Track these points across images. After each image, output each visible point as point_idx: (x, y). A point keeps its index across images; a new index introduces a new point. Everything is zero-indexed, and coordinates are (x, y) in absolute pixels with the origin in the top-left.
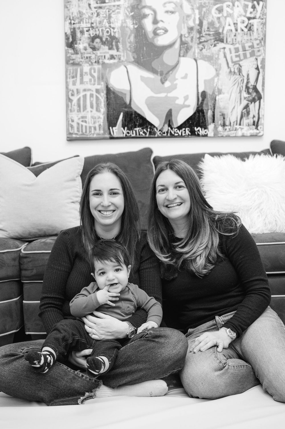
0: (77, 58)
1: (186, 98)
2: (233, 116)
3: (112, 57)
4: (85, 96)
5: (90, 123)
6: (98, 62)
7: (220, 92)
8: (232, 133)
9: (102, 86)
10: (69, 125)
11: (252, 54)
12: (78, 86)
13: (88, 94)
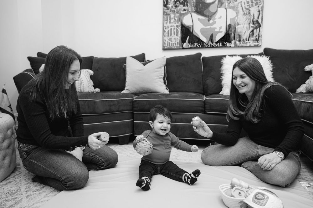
0: (168, 11)
1: (221, 28)
2: (245, 36)
3: (185, 10)
4: (171, 29)
5: (173, 41)
6: (178, 13)
7: (238, 24)
8: (244, 45)
9: (179, 24)
10: (164, 43)
11: (256, 4)
12: (168, 24)
13: (173, 28)
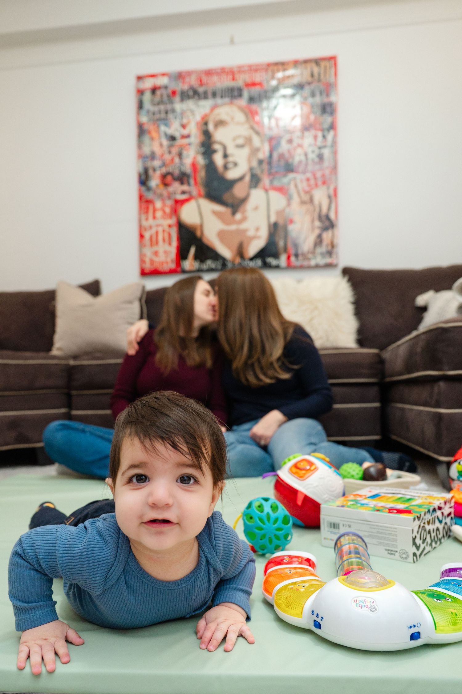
0: (149, 196)
1: (257, 229)
3: (183, 193)
4: (157, 233)
5: (162, 257)
6: (169, 198)
7: (291, 221)
8: (306, 263)
9: (173, 221)
10: (142, 261)
11: (324, 183)
12: (151, 222)
13: (160, 229)
